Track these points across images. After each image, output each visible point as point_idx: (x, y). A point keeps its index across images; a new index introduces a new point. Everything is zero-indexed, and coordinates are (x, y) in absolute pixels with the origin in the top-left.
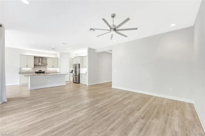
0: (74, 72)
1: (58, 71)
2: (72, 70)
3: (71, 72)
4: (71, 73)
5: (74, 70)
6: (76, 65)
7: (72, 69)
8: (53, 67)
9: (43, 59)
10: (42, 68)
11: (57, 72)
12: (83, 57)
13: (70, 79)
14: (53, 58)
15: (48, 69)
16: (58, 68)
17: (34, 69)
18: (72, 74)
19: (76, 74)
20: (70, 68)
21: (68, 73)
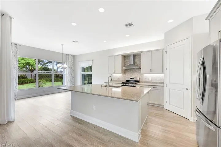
8: (151, 71)
9: (137, 56)
10: (136, 73)
14: (151, 51)
15: (146, 75)
16: (163, 73)
17: (124, 75)
21: (187, 89)
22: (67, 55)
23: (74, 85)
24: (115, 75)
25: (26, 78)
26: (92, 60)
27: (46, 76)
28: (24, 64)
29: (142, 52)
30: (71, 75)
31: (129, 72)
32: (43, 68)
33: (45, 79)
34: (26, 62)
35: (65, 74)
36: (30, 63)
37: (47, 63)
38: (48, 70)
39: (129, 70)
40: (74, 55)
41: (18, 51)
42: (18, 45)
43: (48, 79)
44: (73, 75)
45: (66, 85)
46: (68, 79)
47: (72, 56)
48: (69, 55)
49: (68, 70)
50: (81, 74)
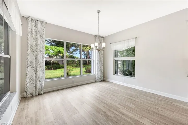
22: (96, 36)
23: (104, 73)
25: (58, 64)
26: (136, 38)
27: (72, 63)
28: (56, 52)
30: (100, 61)
32: (70, 56)
33: (71, 65)
34: (58, 51)
35: (94, 61)
36: (60, 51)
37: (73, 52)
38: (73, 57)
40: (104, 36)
41: (44, 30)
42: (44, 22)
43: (73, 65)
44: (103, 61)
45: (95, 74)
46: (97, 66)
47: (101, 37)
48: (98, 37)
49: (97, 55)
50: (114, 60)
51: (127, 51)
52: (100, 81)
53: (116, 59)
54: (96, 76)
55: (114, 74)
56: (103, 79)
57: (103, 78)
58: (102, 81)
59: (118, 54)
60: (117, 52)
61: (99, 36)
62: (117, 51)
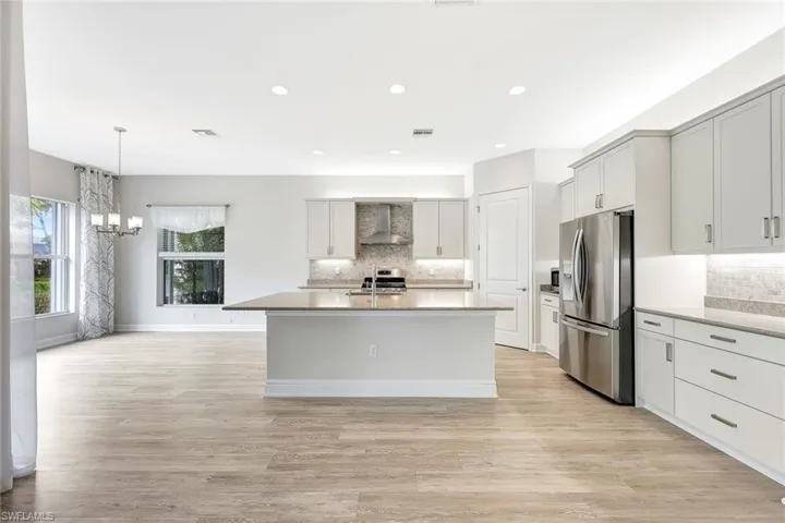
0: (568, 292)
1: (468, 276)
2: (555, 274)
3: (543, 288)
4: (545, 296)
5: (571, 268)
6: (589, 223)
7: (556, 264)
8: (439, 251)
9: (397, 209)
10: (394, 257)
11: (462, 282)
12: (670, 135)
13: (537, 337)
14: (439, 200)
15: (419, 262)
16: (465, 256)
17: (359, 264)
18: (555, 300)
19: (589, 309)
20: (539, 253)
21: (524, 290)
22: (79, 168)
23: (117, 308)
24: (325, 263)
26: (227, 206)
29: (415, 200)
30: (100, 262)
31: (373, 254)
35: (66, 261)
39: (373, 249)
40: (118, 173)
44: (112, 262)
45: (72, 310)
46: (87, 281)
47: (106, 176)
48: (92, 172)
49: (89, 241)
50: (158, 258)
51: (206, 234)
52: (99, 334)
53: (168, 255)
54: (81, 318)
55: (159, 305)
56: (112, 329)
57: (111, 323)
58: (104, 335)
59: (176, 242)
60: (172, 237)
61: (96, 171)
62: (173, 232)
